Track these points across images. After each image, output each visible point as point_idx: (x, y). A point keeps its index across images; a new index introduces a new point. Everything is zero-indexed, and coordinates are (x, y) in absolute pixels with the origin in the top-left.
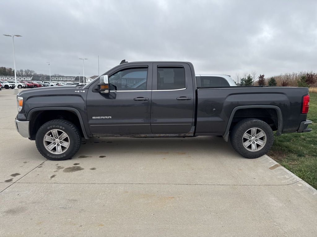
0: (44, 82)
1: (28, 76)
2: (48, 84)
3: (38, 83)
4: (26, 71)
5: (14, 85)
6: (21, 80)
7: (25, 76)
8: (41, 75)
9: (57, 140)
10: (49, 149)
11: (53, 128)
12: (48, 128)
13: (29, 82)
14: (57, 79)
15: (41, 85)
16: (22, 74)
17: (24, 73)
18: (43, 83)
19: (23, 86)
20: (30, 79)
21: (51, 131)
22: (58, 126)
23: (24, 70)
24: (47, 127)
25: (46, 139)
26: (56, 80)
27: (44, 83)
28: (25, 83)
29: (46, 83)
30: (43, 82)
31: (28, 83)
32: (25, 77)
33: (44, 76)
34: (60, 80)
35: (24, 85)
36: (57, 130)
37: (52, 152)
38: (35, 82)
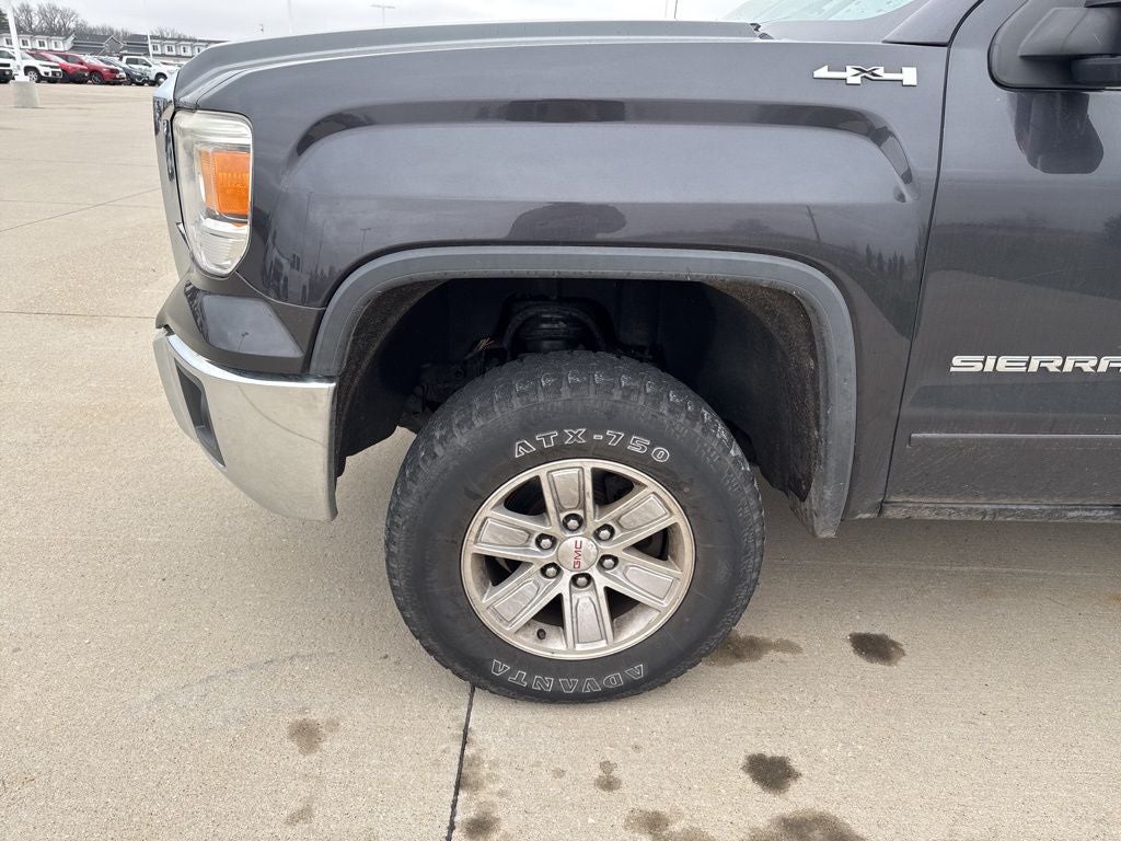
0: (125, 58)
1: (53, 31)
2: (144, 67)
3: (102, 64)
4: (43, 13)
5: (8, 65)
6: (30, 47)
7: (42, 33)
8: (103, 30)
9: (578, 548)
10: (502, 619)
11: (561, 452)
12: (519, 451)
13: (66, 58)
14: (170, 49)
15: (117, 72)
16: (30, 25)
17: (36, 21)
18: (123, 64)
19: (42, 71)
20: (64, 46)
21: (541, 471)
22: (614, 437)
23: (34, 7)
24: (511, 446)
25: (485, 535)
26: (167, 53)
27: (128, 62)
28: (49, 61)
29: (136, 62)
30: (121, 59)
31: (62, 61)
32: (43, 38)
33: (117, 34)
34: (183, 54)
35: (49, 70)
36: (589, 464)
37: (527, 644)
38: (91, 60)
